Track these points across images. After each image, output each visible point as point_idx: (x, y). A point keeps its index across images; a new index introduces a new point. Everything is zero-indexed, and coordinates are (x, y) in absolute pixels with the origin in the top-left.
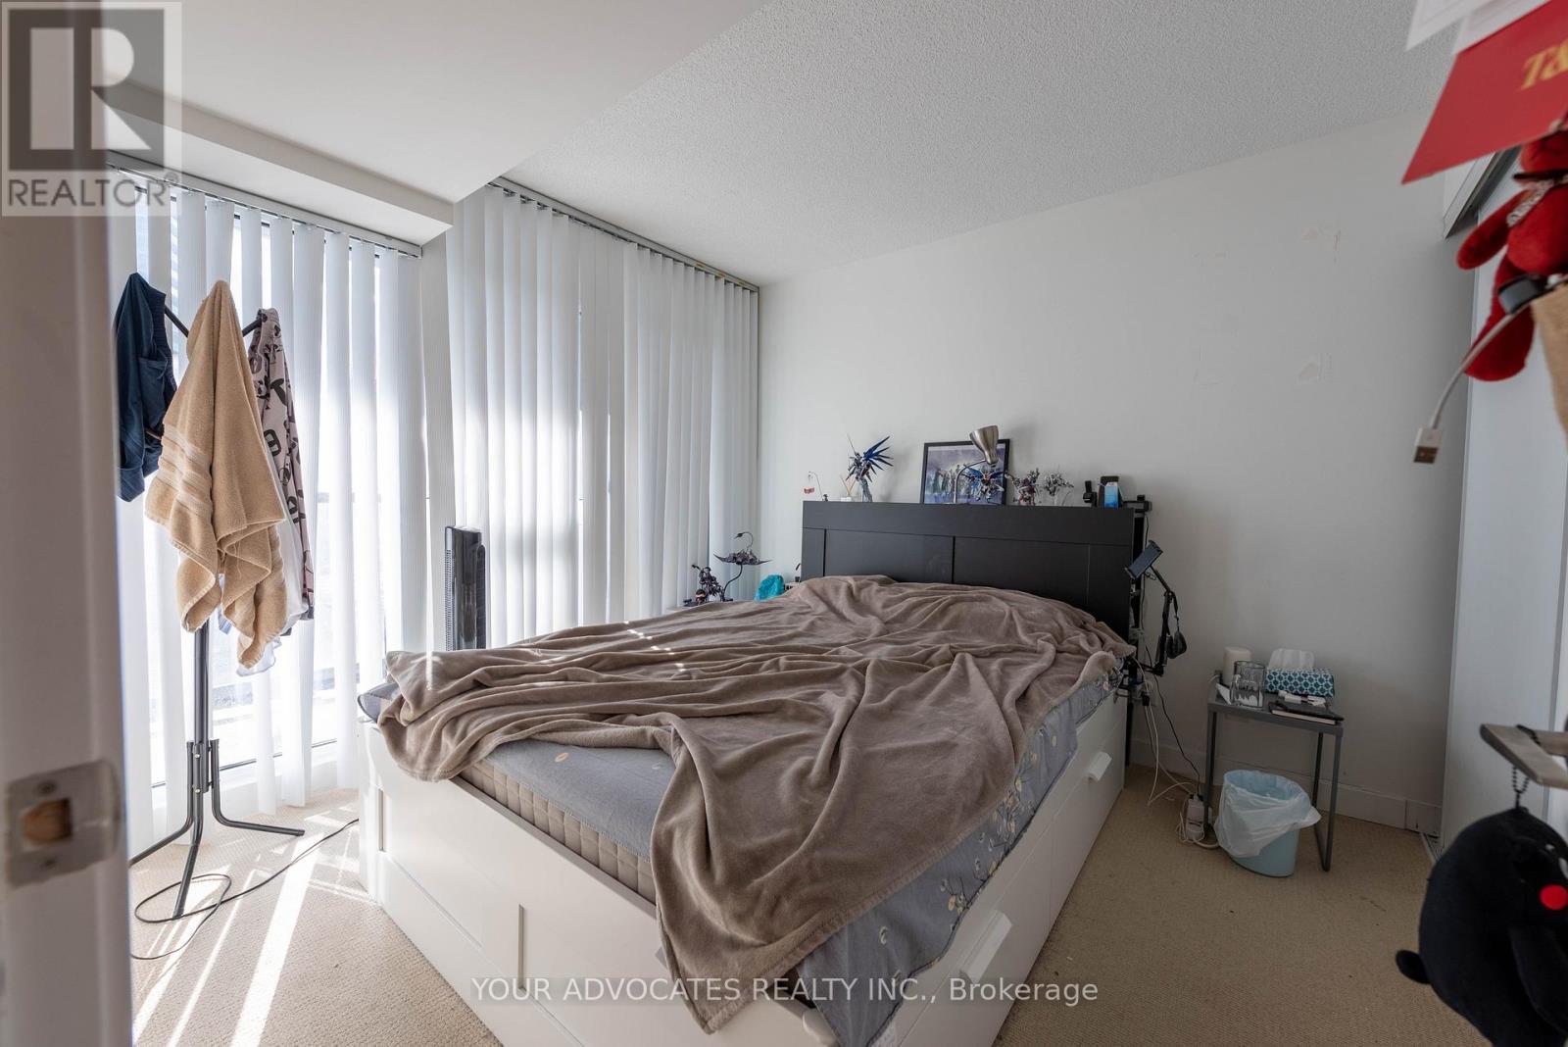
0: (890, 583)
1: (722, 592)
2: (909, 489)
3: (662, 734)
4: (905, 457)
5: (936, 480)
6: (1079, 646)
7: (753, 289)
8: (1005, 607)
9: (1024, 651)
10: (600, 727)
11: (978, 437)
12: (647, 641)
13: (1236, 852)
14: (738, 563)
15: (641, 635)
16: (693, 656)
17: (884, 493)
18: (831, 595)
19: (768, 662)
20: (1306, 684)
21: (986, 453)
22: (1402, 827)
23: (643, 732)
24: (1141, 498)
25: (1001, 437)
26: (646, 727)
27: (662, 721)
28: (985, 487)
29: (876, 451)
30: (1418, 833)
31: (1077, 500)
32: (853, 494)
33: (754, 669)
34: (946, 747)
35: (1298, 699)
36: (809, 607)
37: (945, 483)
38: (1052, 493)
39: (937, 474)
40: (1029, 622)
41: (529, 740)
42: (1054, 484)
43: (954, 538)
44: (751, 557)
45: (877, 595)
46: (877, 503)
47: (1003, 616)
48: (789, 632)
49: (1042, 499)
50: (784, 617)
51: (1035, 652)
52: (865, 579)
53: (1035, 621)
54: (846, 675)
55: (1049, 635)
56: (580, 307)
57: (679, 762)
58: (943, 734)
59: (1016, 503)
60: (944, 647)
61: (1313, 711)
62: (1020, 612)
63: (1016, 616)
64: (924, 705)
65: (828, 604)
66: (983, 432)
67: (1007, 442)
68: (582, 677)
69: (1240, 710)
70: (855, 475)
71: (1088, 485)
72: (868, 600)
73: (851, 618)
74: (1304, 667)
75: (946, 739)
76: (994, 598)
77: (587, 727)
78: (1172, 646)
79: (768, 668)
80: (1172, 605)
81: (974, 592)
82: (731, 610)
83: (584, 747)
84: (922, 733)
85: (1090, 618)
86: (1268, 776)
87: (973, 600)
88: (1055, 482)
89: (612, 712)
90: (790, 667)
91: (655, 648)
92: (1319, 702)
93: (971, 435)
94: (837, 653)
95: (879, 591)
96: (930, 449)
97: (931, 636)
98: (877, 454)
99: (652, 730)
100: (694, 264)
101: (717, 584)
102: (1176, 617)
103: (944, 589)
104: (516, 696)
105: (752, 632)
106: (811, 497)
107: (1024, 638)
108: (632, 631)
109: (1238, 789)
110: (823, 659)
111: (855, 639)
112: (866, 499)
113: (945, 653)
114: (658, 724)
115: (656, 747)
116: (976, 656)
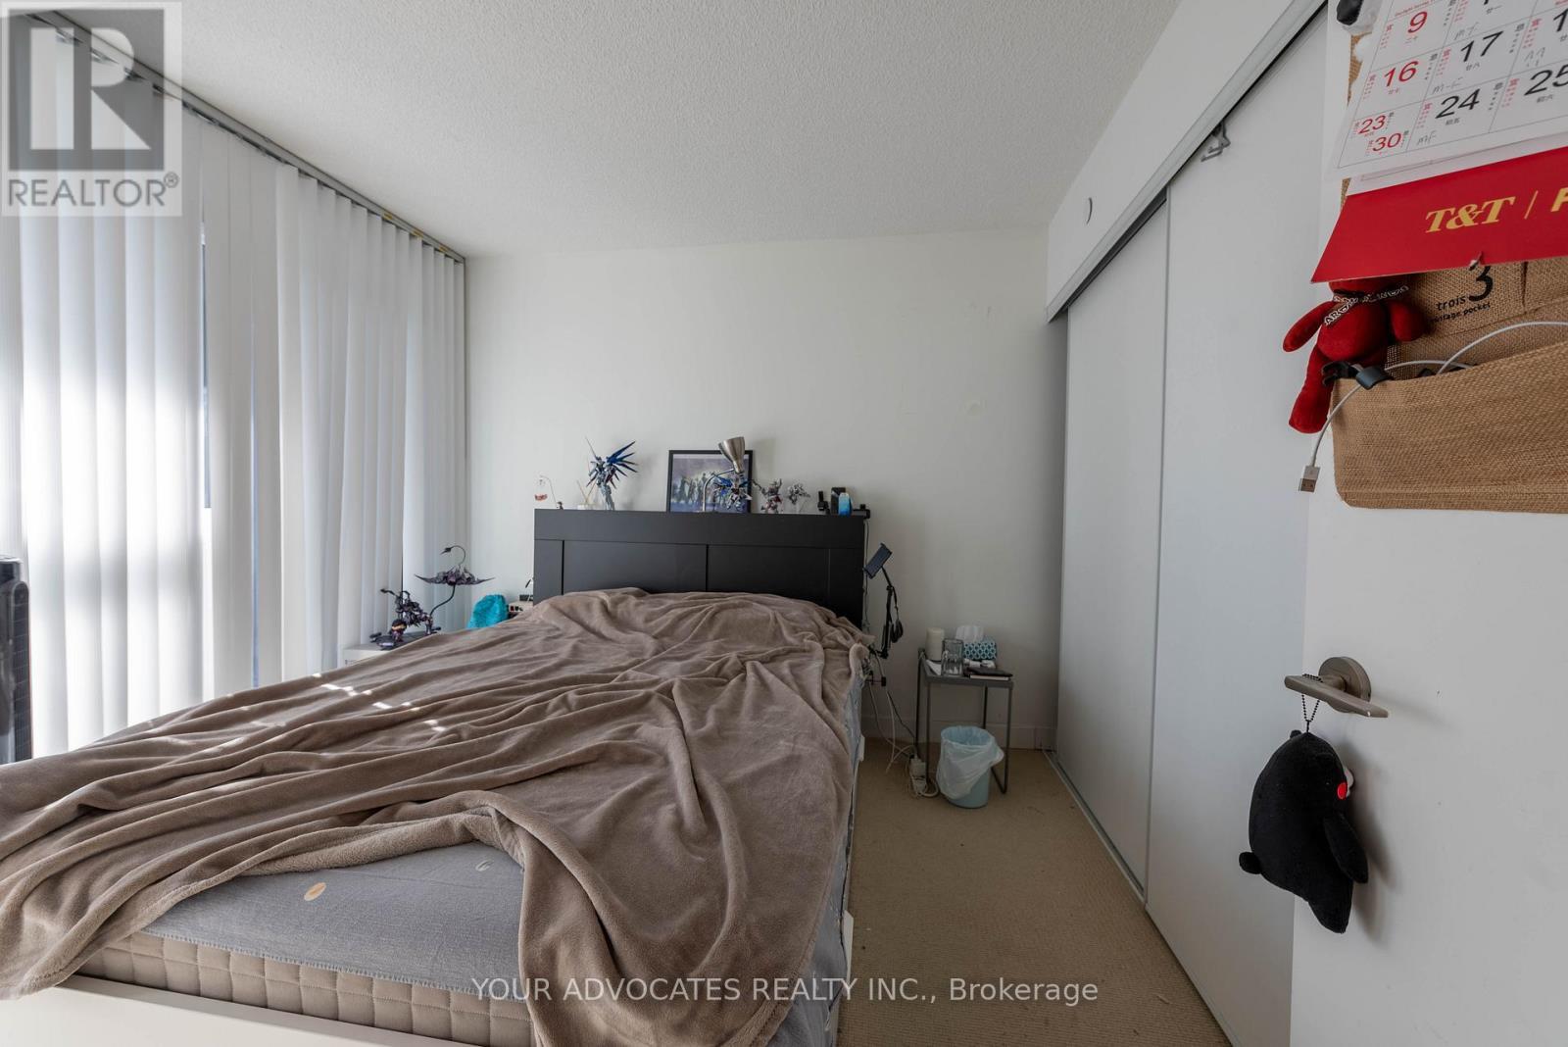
0: (645, 595)
1: (429, 620)
2: (653, 497)
3: (477, 822)
4: (649, 463)
5: (682, 487)
6: (836, 641)
7: (459, 259)
8: (768, 611)
9: (795, 651)
10: (368, 832)
11: (726, 446)
12: (365, 697)
13: (953, 794)
14: (451, 584)
15: (351, 692)
16: (446, 708)
17: (626, 499)
18: (583, 614)
19: (554, 701)
20: (980, 652)
21: (735, 463)
22: (1032, 747)
23: (446, 825)
24: (863, 507)
25: (746, 449)
26: (449, 816)
27: (467, 804)
28: (735, 496)
29: (619, 457)
30: (1041, 750)
31: (811, 508)
32: (591, 502)
33: (539, 713)
34: (792, 761)
35: (978, 664)
36: (558, 629)
37: (691, 491)
38: (794, 502)
39: (683, 483)
40: (792, 624)
41: (240, 880)
42: (795, 494)
43: (707, 547)
44: (467, 576)
45: (636, 608)
46: (621, 512)
47: (768, 620)
48: (554, 661)
49: (786, 508)
50: (537, 642)
51: (804, 651)
52: (618, 592)
53: (797, 622)
54: (653, 702)
55: (812, 634)
56: (203, 236)
57: (523, 854)
58: (782, 748)
59: (763, 512)
60: (733, 656)
61: (989, 672)
62: (782, 614)
63: (780, 619)
64: (745, 719)
65: (581, 623)
66: (732, 442)
67: (750, 453)
68: (292, 765)
69: (947, 678)
70: (596, 481)
71: (821, 495)
72: (626, 614)
73: (613, 637)
74: (977, 638)
75: (788, 753)
76: (755, 604)
77: (347, 837)
78: (893, 633)
79: (556, 708)
80: (893, 597)
81: (734, 598)
82: (462, 642)
83: (348, 866)
84: (762, 751)
85: (832, 615)
86: (967, 728)
87: (735, 606)
88: (797, 492)
89: (374, 806)
90: (583, 704)
91: (382, 706)
92: (991, 664)
93: (720, 445)
94: (625, 678)
95: (637, 605)
96: (675, 456)
97: (708, 647)
98: (621, 459)
99: (460, 818)
100: (382, 213)
101: (421, 611)
102: (896, 607)
103: (702, 598)
104: (184, 815)
105: (506, 666)
106: (543, 505)
107: (790, 639)
108: (331, 687)
109: (954, 743)
110: (616, 688)
111: (634, 659)
112: (608, 508)
113: (735, 664)
114: (460, 808)
115: (469, 839)
116: (763, 663)
